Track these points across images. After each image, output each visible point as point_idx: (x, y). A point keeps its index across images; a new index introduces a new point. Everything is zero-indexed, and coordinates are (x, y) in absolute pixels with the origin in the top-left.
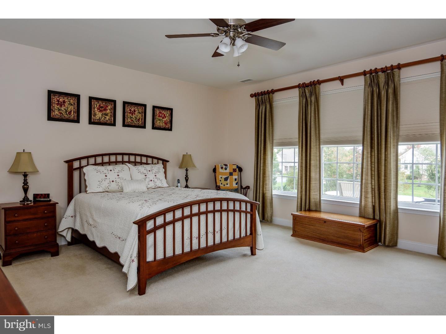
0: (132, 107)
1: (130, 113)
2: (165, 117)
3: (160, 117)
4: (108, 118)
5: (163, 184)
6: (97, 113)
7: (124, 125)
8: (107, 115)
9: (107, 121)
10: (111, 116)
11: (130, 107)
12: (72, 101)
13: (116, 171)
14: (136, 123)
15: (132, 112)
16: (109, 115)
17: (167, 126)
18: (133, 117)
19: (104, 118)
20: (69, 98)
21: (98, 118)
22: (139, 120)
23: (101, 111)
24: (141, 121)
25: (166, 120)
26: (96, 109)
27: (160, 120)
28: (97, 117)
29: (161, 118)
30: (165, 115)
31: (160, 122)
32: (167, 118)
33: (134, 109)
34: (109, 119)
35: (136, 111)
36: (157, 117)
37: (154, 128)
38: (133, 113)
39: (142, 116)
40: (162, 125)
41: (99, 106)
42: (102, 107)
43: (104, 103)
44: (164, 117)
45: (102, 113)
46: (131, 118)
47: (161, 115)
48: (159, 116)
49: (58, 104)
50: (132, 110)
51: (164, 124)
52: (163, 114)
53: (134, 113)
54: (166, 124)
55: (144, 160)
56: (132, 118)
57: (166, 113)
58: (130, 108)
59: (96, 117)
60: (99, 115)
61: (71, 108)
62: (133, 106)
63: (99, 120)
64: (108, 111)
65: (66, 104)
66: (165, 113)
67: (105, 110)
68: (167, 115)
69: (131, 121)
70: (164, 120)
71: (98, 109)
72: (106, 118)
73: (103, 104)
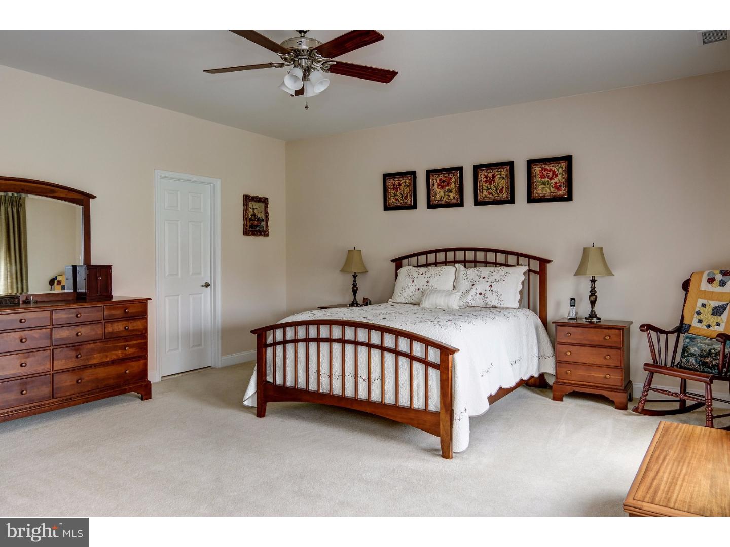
0: (489, 171)
1: (486, 182)
2: (556, 176)
3: (545, 177)
4: (452, 195)
5: (502, 303)
6: (438, 190)
7: (477, 203)
8: (450, 191)
9: (451, 200)
10: (456, 191)
11: (486, 172)
12: (407, 181)
13: (428, 275)
14: (498, 197)
15: (490, 178)
16: (454, 191)
17: (560, 193)
18: (492, 187)
19: (446, 196)
20: (405, 179)
21: (439, 198)
22: (502, 190)
23: (442, 187)
24: (506, 192)
25: (558, 182)
26: (436, 186)
27: (544, 184)
28: (437, 196)
29: (547, 179)
30: (554, 172)
31: (544, 186)
32: (560, 177)
33: (493, 173)
34: (454, 198)
35: (496, 177)
36: (538, 179)
37: (531, 199)
38: (490, 181)
39: (507, 183)
40: (549, 191)
41: (440, 180)
42: (444, 181)
43: (446, 175)
44: (553, 176)
45: (443, 191)
46: (488, 189)
47: (545, 173)
48: (543, 177)
49: (393, 189)
50: (490, 175)
51: (552, 190)
52: (551, 170)
53: (494, 181)
54: (557, 188)
55: (501, 258)
56: (491, 189)
57: (557, 167)
58: (486, 174)
59: (436, 198)
60: (440, 193)
61: (407, 191)
62: (489, 169)
63: (441, 200)
64: (453, 185)
65: (401, 187)
66: (554, 168)
67: (449, 184)
68: (561, 170)
69: (488, 195)
70: (553, 181)
71: (439, 185)
72: (449, 196)
73: (444, 177)
